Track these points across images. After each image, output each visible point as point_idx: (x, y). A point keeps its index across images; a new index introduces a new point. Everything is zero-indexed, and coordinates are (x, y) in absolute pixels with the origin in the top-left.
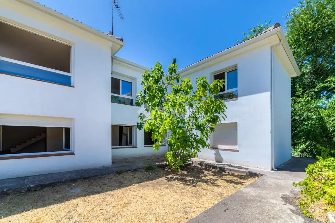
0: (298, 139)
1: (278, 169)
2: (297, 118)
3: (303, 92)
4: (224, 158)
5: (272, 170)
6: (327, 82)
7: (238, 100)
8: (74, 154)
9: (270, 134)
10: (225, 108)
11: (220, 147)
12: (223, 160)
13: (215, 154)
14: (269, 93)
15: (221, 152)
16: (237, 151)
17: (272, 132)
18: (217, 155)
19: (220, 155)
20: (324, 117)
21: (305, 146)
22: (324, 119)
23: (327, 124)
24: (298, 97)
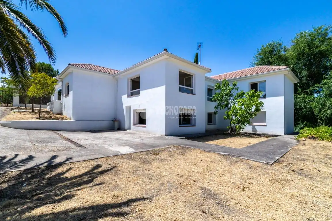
0: (299, 121)
1: (288, 134)
2: (298, 107)
3: (302, 91)
4: (257, 130)
5: (284, 134)
6: (314, 87)
7: (266, 99)
8: (196, 126)
9: (283, 117)
10: (263, 105)
11: (254, 124)
12: (257, 131)
13: (252, 128)
14: (283, 97)
15: (255, 127)
16: (266, 126)
17: (284, 116)
18: (254, 128)
19: (255, 128)
20: (313, 107)
21: (303, 125)
22: (313, 108)
23: (314, 112)
24: (299, 94)
